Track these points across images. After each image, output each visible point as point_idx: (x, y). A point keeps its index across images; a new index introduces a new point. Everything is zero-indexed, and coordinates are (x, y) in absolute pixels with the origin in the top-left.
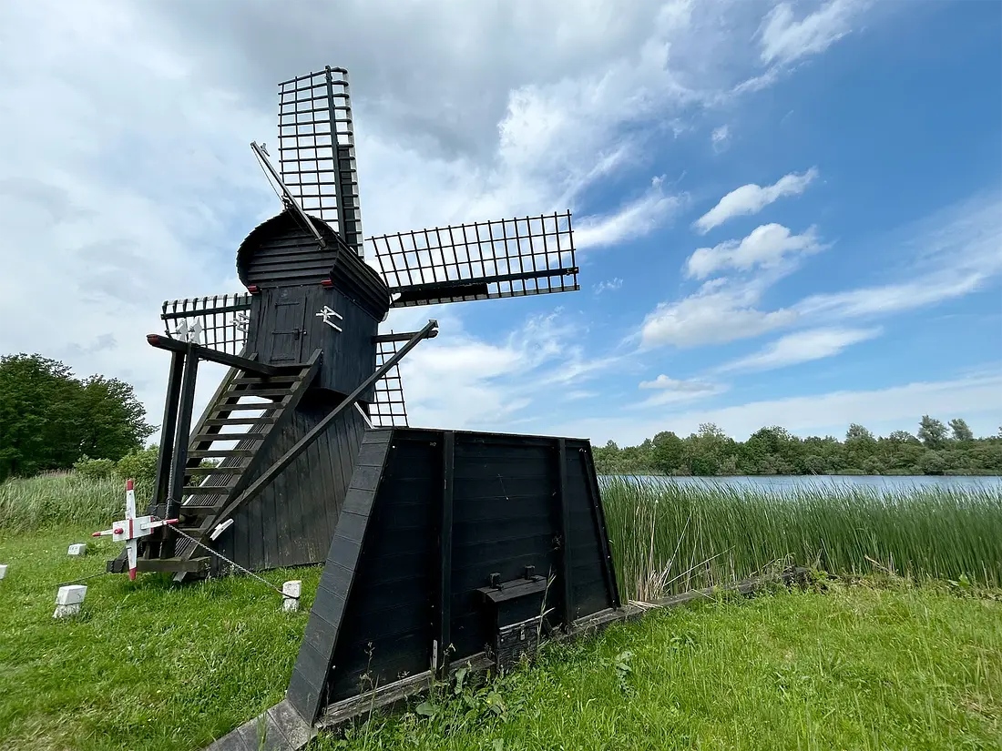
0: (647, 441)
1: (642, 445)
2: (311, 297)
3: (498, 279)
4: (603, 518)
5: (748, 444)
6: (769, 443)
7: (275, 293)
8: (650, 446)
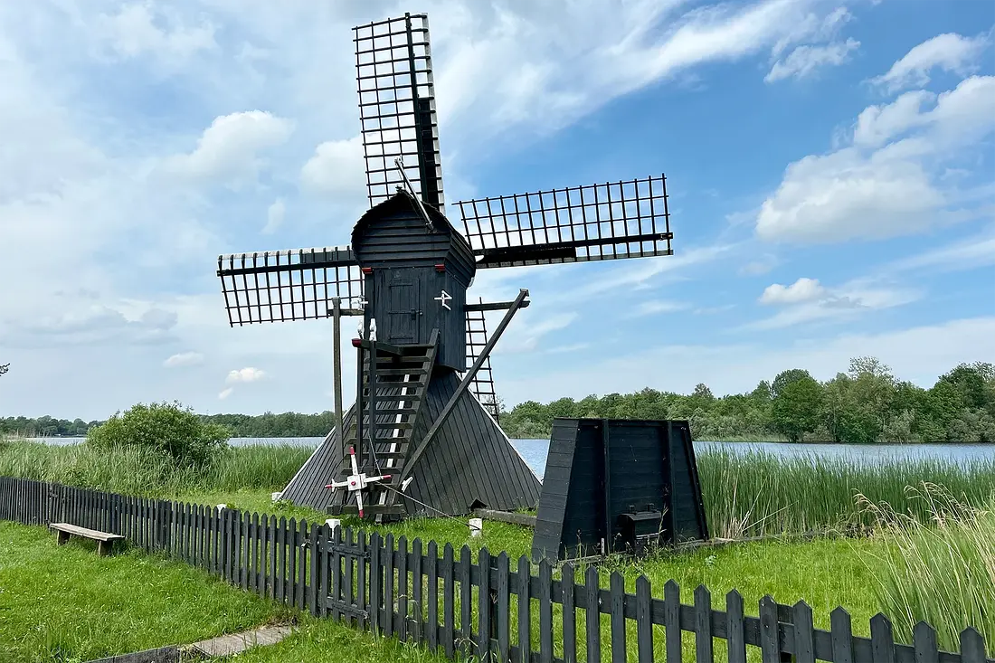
0: (763, 385)
1: (755, 393)
2: (424, 279)
3: (587, 243)
4: (697, 477)
5: (933, 392)
6: (968, 390)
7: (388, 274)
8: (767, 393)
